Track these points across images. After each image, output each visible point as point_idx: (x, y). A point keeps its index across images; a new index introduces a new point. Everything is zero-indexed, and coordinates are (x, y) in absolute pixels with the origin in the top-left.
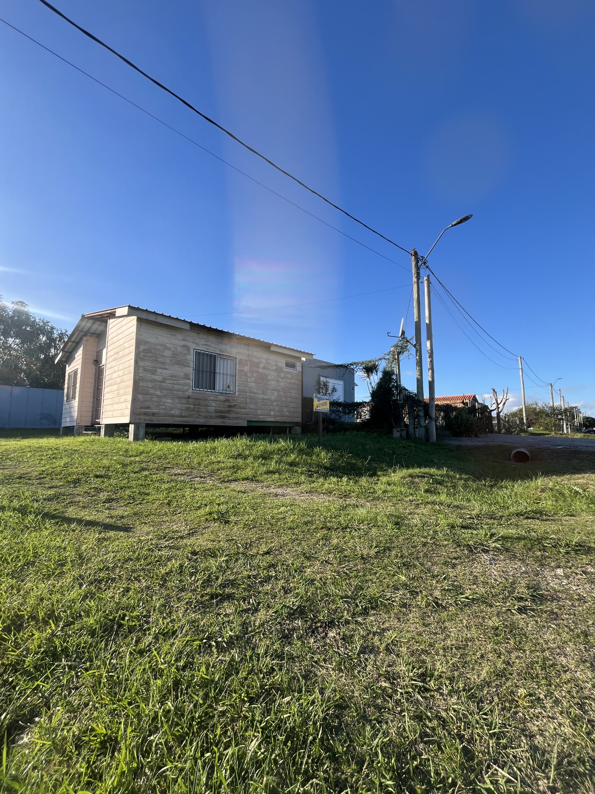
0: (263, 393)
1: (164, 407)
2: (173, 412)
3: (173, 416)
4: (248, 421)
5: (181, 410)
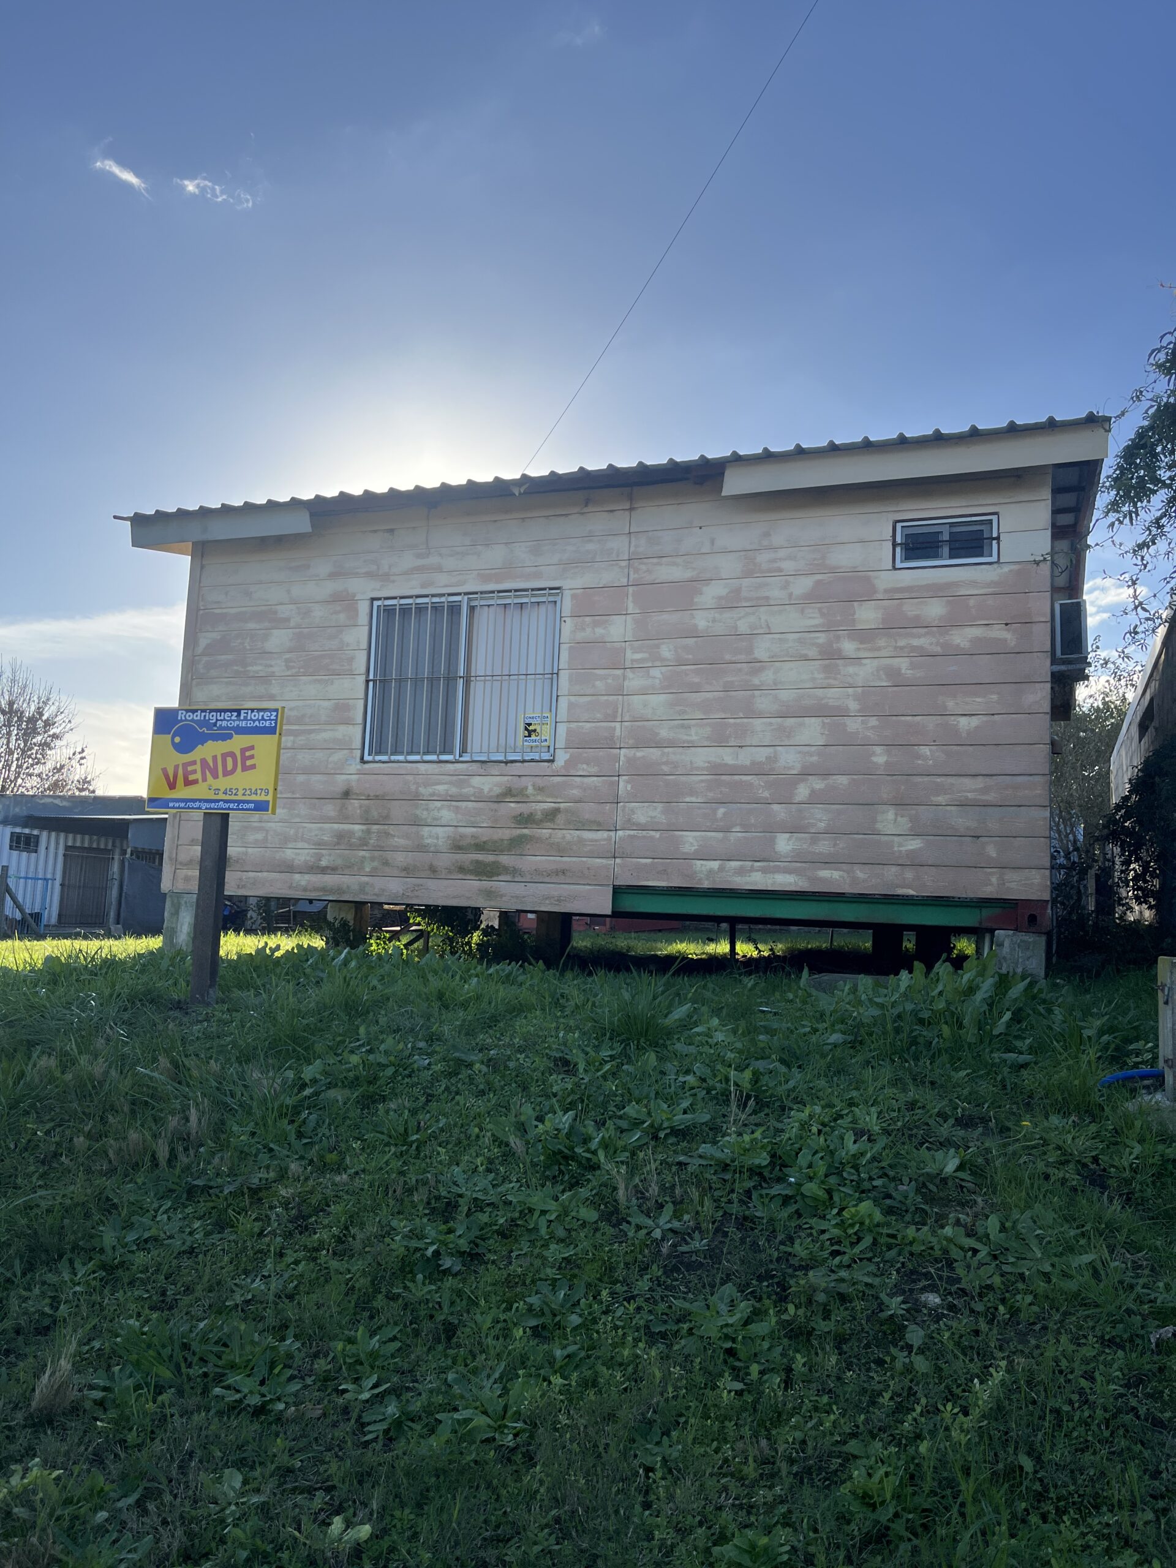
4: (618, 891)
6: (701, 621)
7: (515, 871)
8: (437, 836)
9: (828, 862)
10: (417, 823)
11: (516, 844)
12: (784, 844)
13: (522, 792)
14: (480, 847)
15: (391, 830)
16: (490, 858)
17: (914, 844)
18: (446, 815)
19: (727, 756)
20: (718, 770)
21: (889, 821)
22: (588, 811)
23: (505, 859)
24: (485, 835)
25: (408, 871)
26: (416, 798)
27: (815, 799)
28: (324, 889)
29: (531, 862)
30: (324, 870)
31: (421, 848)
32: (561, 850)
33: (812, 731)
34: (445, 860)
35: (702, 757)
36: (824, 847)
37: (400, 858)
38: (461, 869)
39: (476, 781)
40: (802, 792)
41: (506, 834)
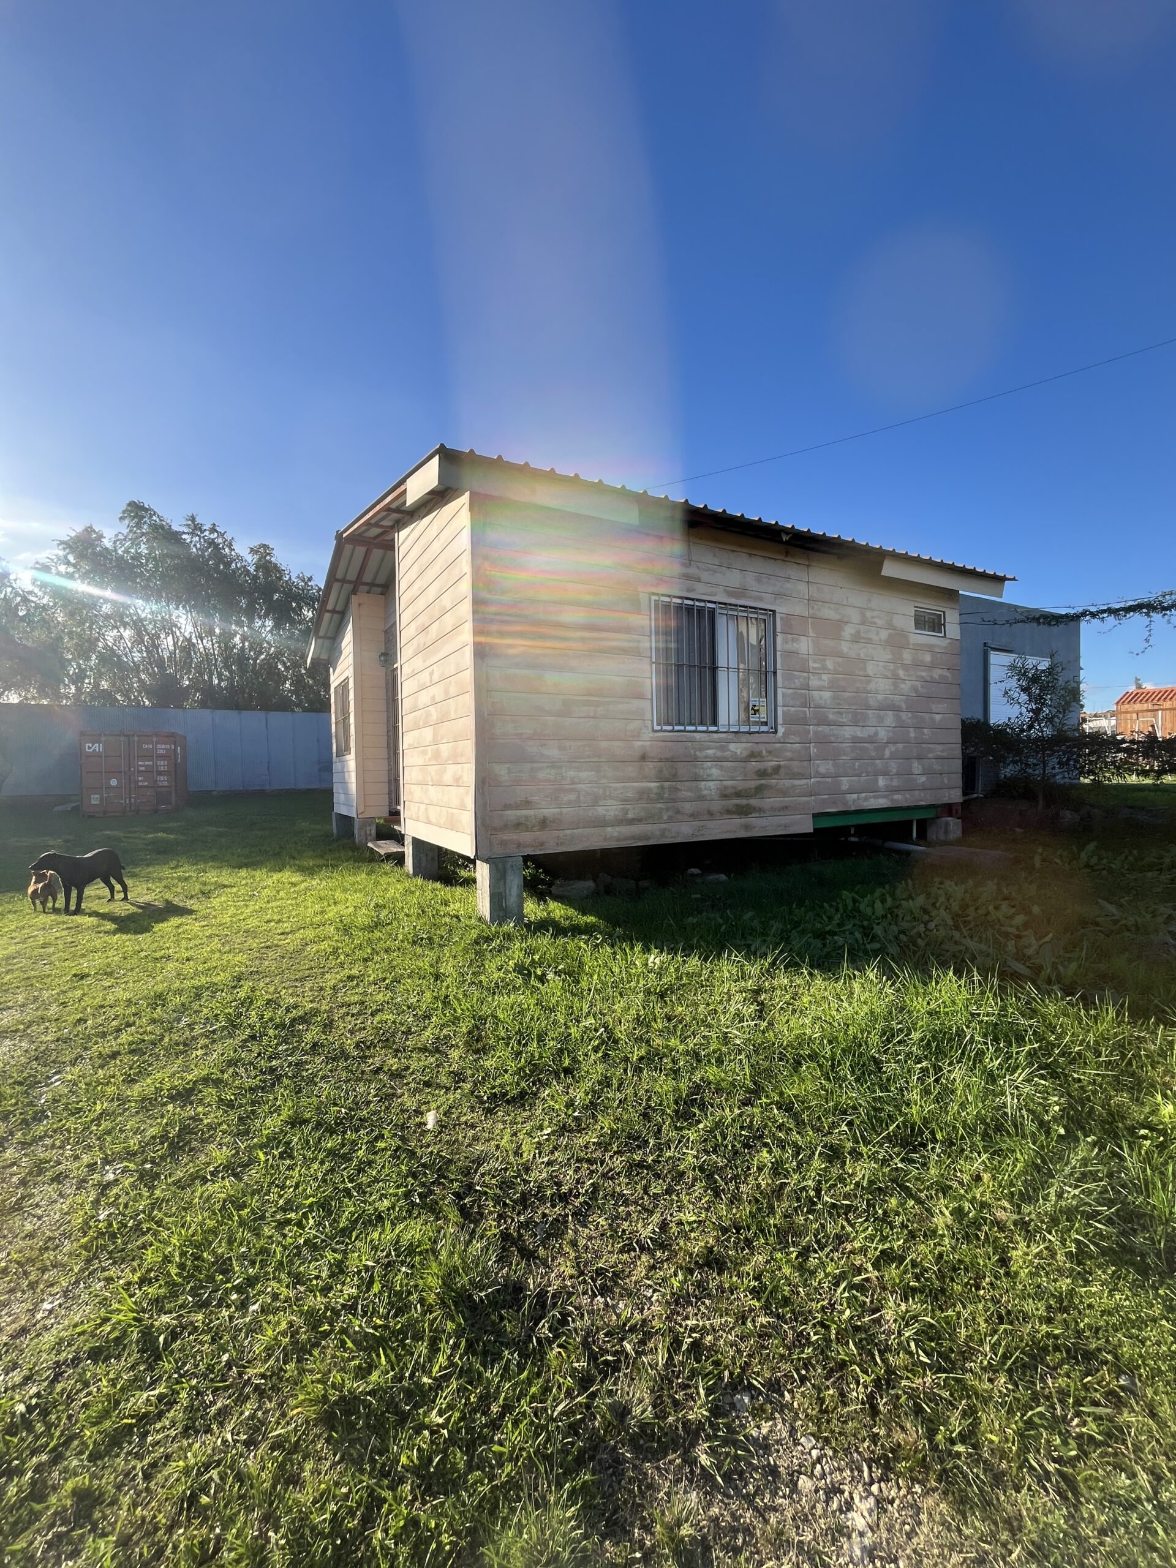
0: (855, 723)
1: (572, 797)
2: (600, 810)
3: (602, 823)
4: (816, 816)
5: (626, 800)
6: (845, 647)
7: (760, 810)
8: (710, 788)
9: (896, 791)
10: (697, 779)
11: (759, 790)
12: (882, 782)
13: (760, 754)
14: (738, 794)
15: (679, 785)
16: (743, 802)
17: (923, 779)
18: (715, 772)
19: (860, 733)
20: (856, 740)
21: (916, 767)
22: (796, 766)
23: (753, 802)
24: (741, 785)
25: (694, 816)
26: (696, 759)
27: (893, 757)
28: (633, 837)
29: (770, 801)
30: (631, 822)
31: (701, 798)
32: (784, 793)
33: (890, 718)
34: (717, 806)
35: (848, 732)
36: (895, 783)
37: (688, 807)
38: (728, 812)
39: (732, 746)
40: (887, 753)
41: (753, 784)
